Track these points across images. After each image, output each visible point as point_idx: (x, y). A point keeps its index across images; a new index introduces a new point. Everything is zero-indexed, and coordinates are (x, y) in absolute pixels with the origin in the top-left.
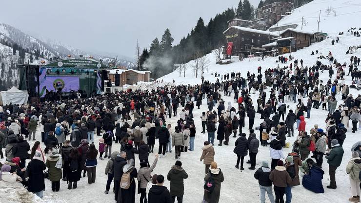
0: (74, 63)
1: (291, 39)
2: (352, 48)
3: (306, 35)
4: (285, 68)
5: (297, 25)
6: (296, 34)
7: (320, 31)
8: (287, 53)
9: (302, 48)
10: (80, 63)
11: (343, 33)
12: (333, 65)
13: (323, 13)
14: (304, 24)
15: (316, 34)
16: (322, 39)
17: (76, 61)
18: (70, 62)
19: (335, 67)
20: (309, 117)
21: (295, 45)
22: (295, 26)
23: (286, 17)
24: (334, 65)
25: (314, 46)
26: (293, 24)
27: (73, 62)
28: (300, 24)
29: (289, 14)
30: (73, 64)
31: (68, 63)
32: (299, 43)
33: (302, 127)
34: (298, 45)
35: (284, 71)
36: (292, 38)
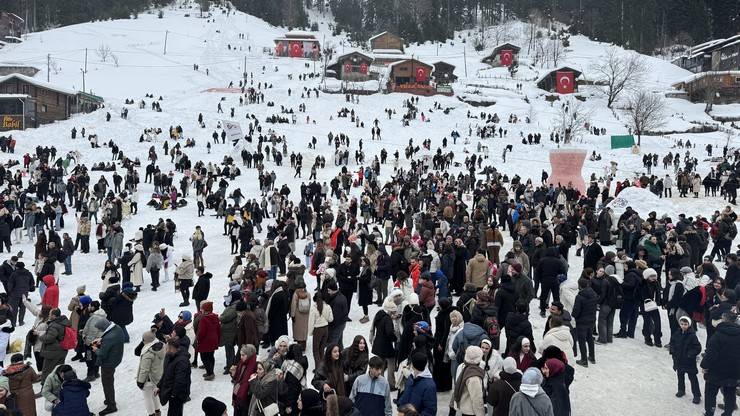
1: (24, 99)
2: (149, 131)
3: (57, 95)
4: (11, 164)
5: (37, 71)
6: (36, 90)
7: (87, 91)
8: (15, 128)
9: (51, 122)
11: (132, 102)
12: (116, 162)
13: (93, 56)
14: (52, 71)
15: (79, 95)
16: (94, 108)
19: (122, 165)
20: (68, 272)
21: (33, 114)
22: (33, 71)
23: (9, 46)
24: (119, 161)
25: (79, 120)
26: (28, 65)
28: (43, 68)
29: (14, 41)
32: (44, 110)
33: (51, 298)
34: (42, 113)
35: (9, 172)
36: (25, 96)
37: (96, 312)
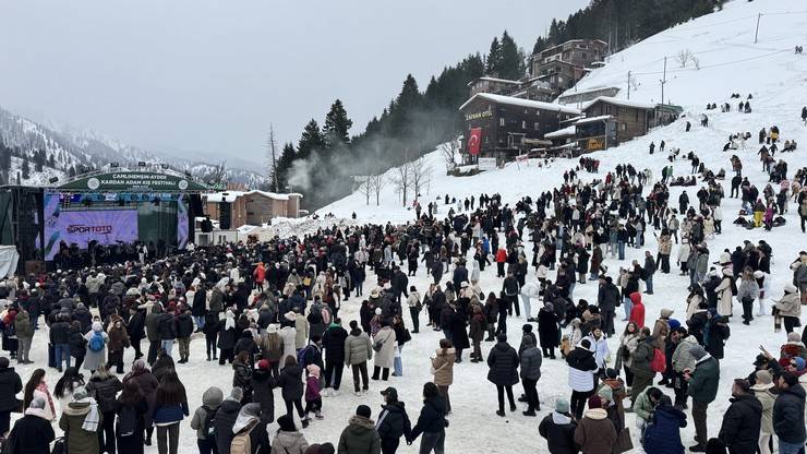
0: (126, 180)
1: (606, 120)
2: (735, 137)
3: (637, 112)
4: (595, 183)
5: (618, 90)
6: (617, 109)
7: (666, 103)
8: (598, 149)
9: (631, 139)
10: (139, 179)
11: (715, 106)
12: (696, 175)
13: (673, 64)
14: (632, 88)
15: (658, 108)
16: (672, 120)
17: (130, 176)
18: (117, 179)
19: (703, 178)
20: (650, 291)
21: (614, 133)
22: (614, 91)
23: (594, 71)
24: (700, 174)
25: (657, 134)
26: (610, 87)
27: (122, 179)
28: (624, 87)
29: (599, 66)
30: (123, 182)
31: (111, 182)
32: (624, 127)
33: (637, 315)
34: (622, 131)
35: (594, 191)
36: (608, 117)
37: (687, 339)
